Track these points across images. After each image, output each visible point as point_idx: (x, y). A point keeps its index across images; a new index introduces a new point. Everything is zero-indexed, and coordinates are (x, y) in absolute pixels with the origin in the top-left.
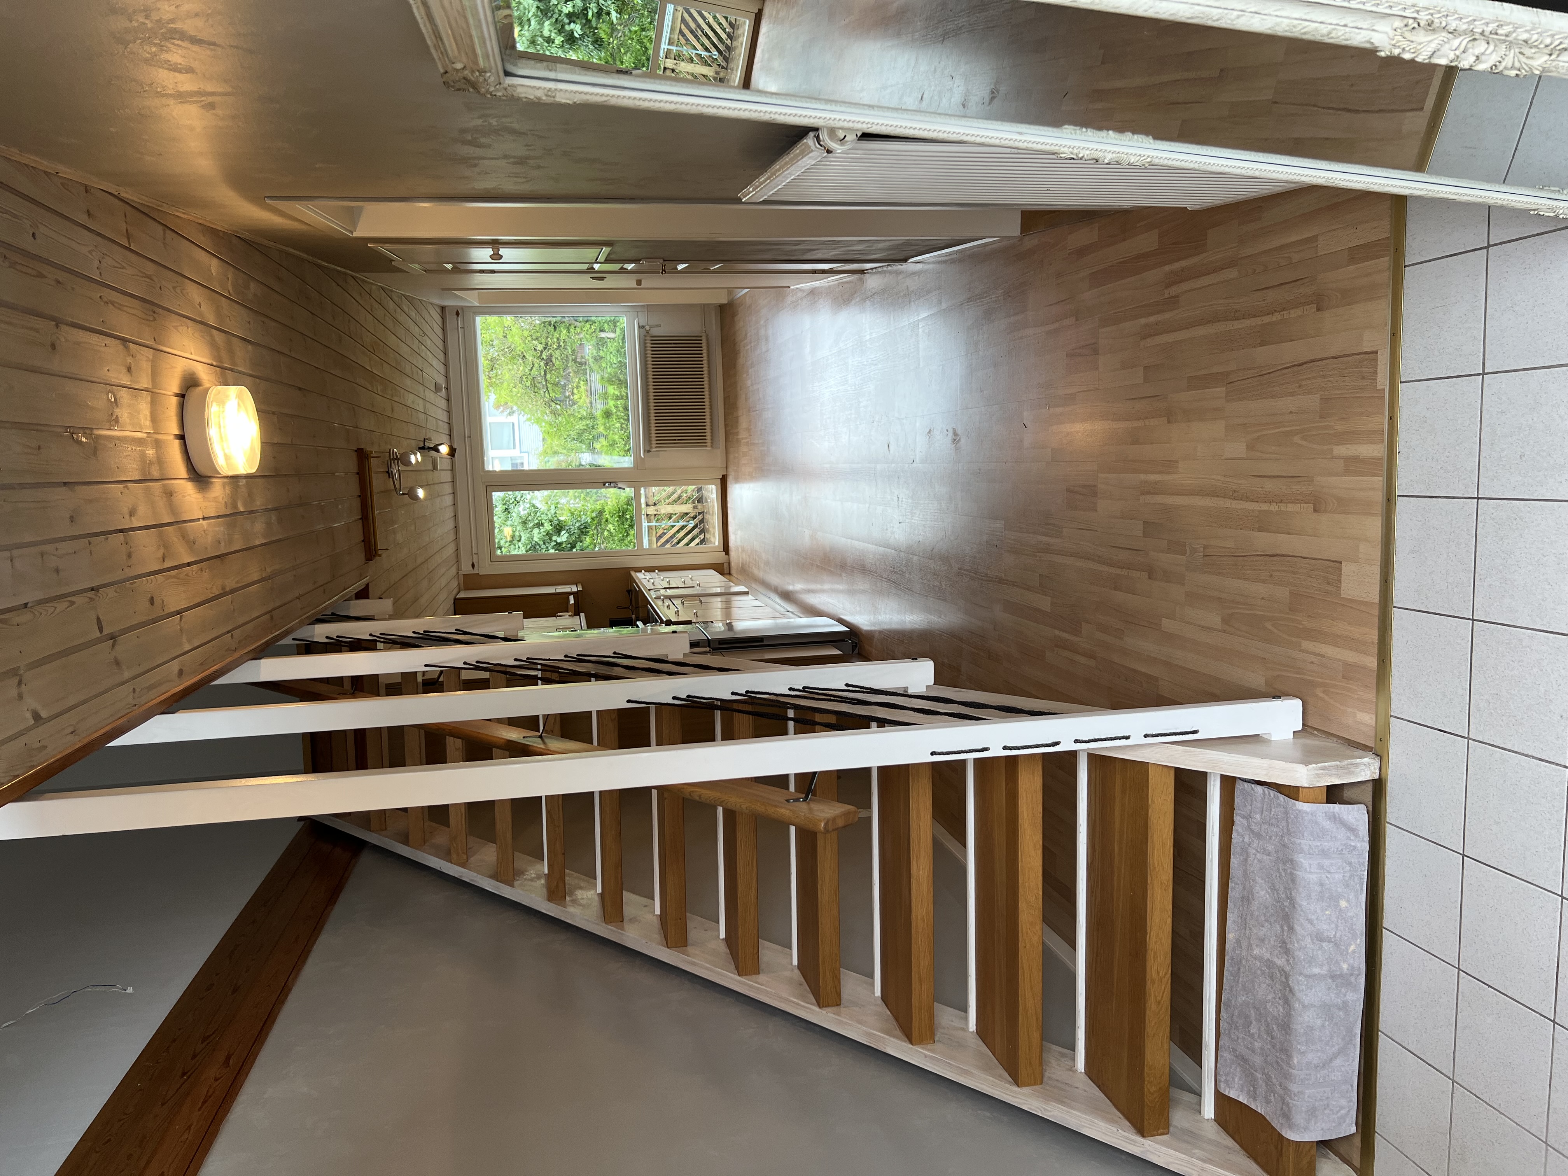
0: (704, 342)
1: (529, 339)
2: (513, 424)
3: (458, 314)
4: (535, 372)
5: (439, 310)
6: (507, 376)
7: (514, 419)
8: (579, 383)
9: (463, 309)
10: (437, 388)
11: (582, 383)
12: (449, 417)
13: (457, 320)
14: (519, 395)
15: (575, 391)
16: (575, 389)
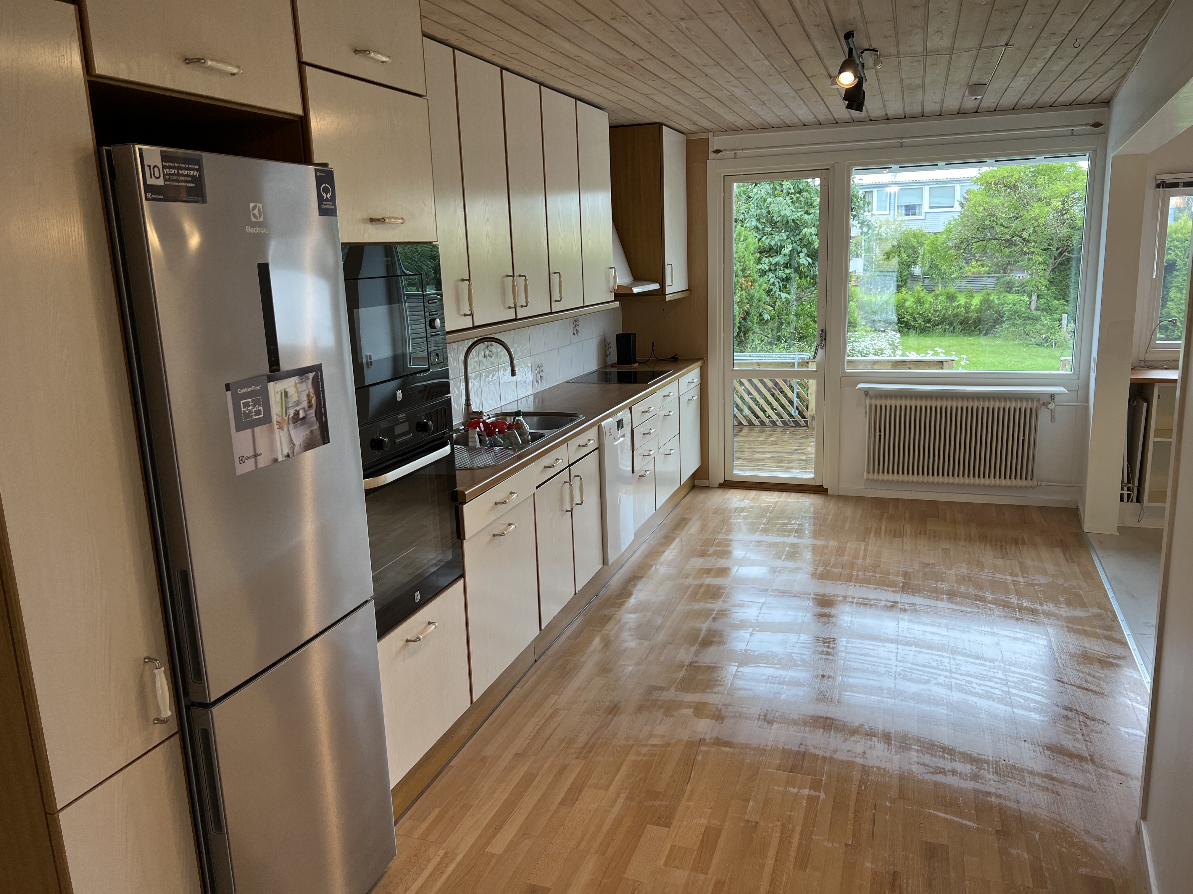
0: (1023, 483)
1: (1035, 225)
2: (952, 207)
3: (1096, 125)
4: (998, 229)
5: (1106, 95)
6: (996, 201)
7: (957, 208)
8: (987, 266)
9: (1103, 133)
10: (976, 88)
11: (987, 269)
12: (933, 116)
13: (1086, 125)
14: (976, 213)
15: (979, 263)
16: (981, 263)
